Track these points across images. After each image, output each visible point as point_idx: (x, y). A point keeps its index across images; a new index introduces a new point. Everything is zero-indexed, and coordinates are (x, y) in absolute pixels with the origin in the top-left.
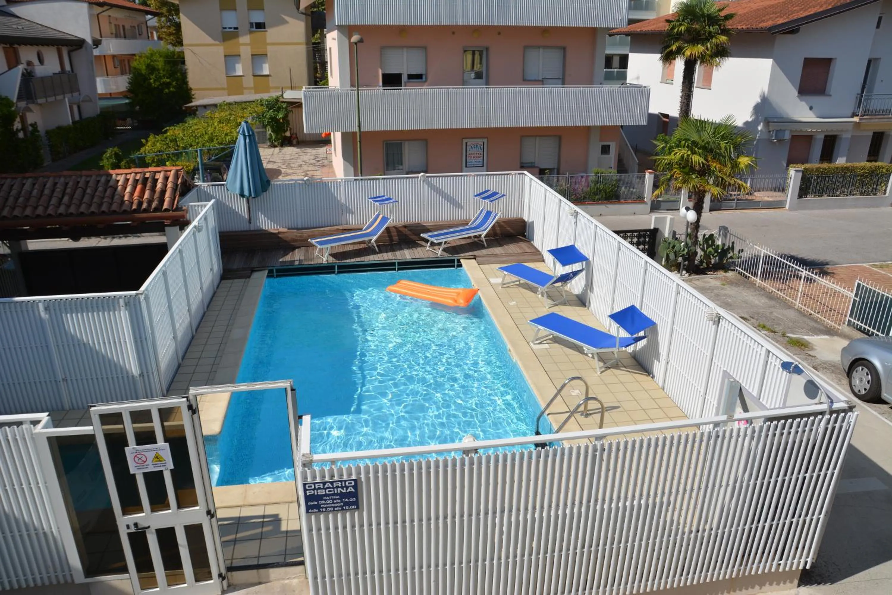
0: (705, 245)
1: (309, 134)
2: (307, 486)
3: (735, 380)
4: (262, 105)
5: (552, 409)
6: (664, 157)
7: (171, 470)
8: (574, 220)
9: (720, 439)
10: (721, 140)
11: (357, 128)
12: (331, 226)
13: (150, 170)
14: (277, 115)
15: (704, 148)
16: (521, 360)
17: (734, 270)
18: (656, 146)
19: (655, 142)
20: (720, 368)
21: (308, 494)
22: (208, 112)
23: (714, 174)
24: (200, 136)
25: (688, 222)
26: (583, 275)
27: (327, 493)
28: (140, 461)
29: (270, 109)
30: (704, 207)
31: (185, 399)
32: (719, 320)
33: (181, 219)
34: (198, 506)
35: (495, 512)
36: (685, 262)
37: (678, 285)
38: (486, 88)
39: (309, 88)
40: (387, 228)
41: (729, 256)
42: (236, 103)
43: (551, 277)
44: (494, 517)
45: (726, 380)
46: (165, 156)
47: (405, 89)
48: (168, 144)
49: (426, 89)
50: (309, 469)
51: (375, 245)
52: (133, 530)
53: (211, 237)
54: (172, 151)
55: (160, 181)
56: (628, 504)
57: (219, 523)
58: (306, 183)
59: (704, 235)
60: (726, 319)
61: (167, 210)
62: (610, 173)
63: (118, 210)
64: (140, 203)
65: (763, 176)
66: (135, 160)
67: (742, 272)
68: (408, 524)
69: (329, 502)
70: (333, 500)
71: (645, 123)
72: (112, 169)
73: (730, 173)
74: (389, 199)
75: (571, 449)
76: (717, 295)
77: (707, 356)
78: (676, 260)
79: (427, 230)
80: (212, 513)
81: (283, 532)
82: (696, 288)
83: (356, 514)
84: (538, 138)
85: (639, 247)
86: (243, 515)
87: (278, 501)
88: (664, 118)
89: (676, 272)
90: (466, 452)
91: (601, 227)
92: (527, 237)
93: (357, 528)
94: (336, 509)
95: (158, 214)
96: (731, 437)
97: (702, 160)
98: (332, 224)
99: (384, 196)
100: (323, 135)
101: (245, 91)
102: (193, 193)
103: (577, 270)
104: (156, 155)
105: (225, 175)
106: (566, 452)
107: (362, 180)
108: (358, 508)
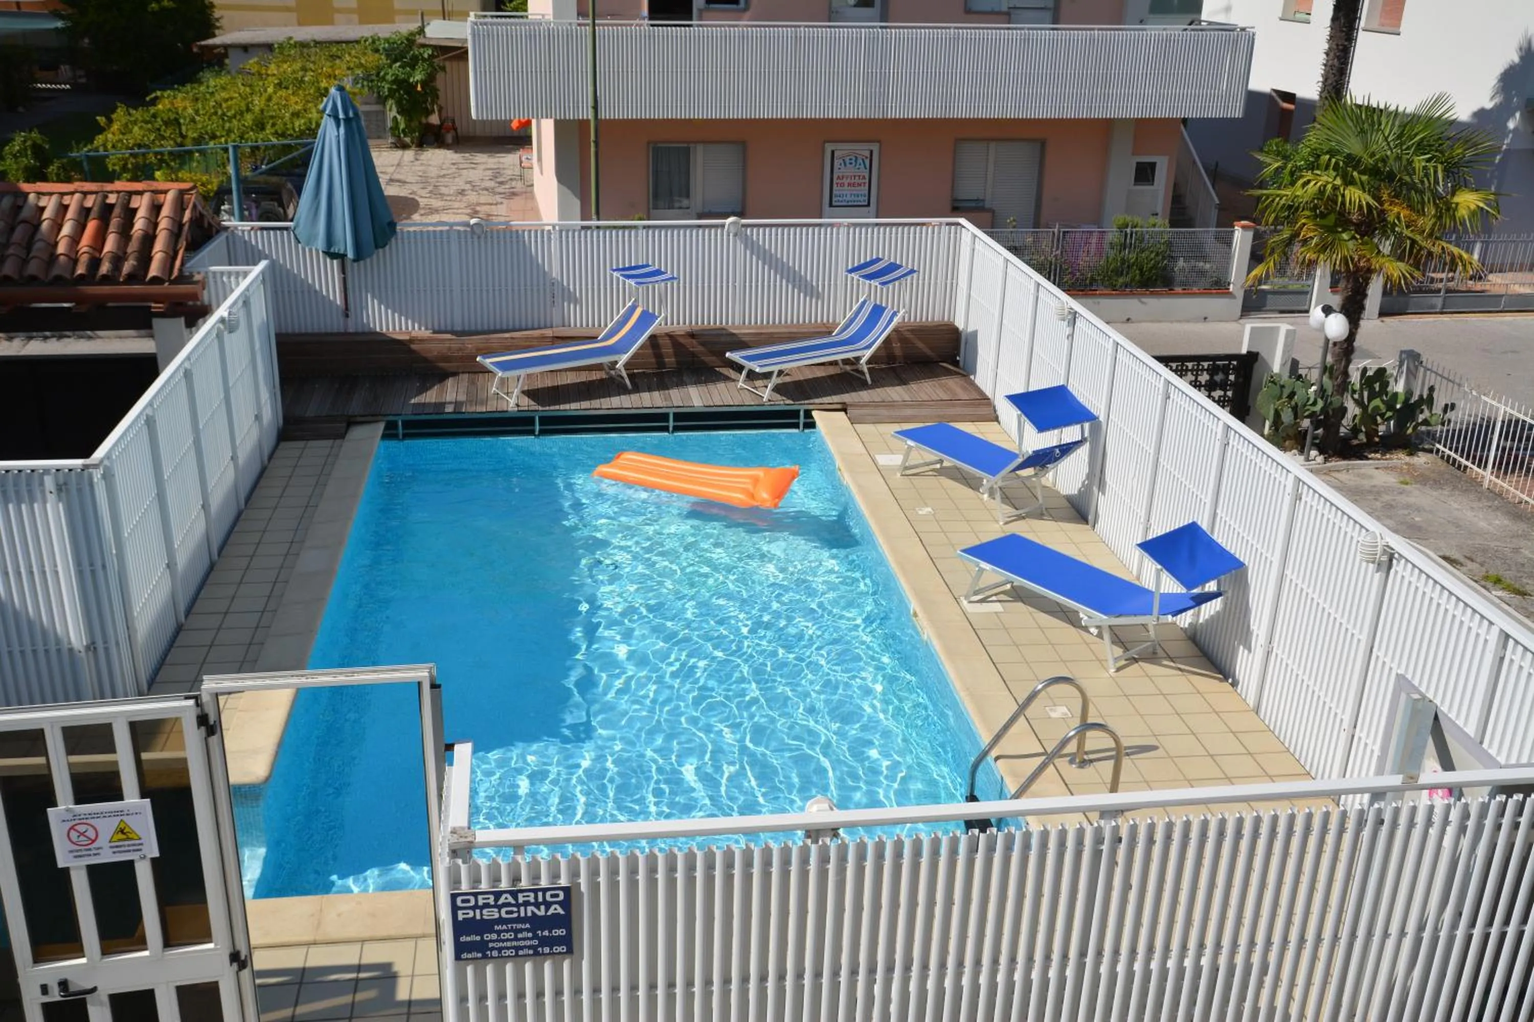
0: (1366, 394)
1: (483, 122)
2: (459, 900)
3: (1424, 697)
4: (377, 51)
5: (1005, 746)
6: (1279, 192)
7: (154, 861)
8: (1068, 331)
9: (1385, 829)
10: (1415, 153)
11: (591, 111)
12: (526, 330)
13: (119, 189)
14: (410, 75)
15: (1374, 172)
16: (940, 637)
17: (1431, 451)
18: (1262, 165)
19: (1261, 157)
20: (1391, 669)
21: (461, 917)
22: (251, 61)
23: (1393, 231)
24: (234, 116)
25: (1327, 340)
26: (1082, 454)
27: (504, 915)
28: (82, 838)
29: (395, 61)
30: (1367, 307)
31: (191, 702)
32: (1391, 560)
33: (191, 303)
34: (211, 942)
35: (872, 971)
36: (1316, 429)
37: (1298, 480)
38: (881, 27)
39: (485, 16)
40: (653, 338)
41: (1421, 418)
42: (317, 43)
43: (1013, 456)
44: (871, 982)
45: (1403, 696)
46: (152, 159)
47: (699, 26)
48: (159, 130)
49: (747, 26)
50: (464, 862)
51: (624, 374)
52: (55, 996)
53: (257, 346)
54: (169, 146)
55: (141, 213)
56: (1171, 964)
57: (258, 981)
58: (473, 232)
59: (1365, 370)
60: (1407, 560)
61: (156, 280)
62: (1154, 226)
63: (41, 276)
64: (95, 263)
65: (1514, 237)
66: (81, 162)
67: (1449, 456)
68: (679, 990)
69: (507, 936)
70: (517, 931)
71: (1237, 112)
72: (27, 181)
73: (1432, 229)
74: (658, 272)
75: (1045, 835)
76: (1389, 506)
77: (1359, 640)
78: (1297, 425)
79: (739, 344)
80: (243, 958)
81: (402, 1003)
82: (1341, 489)
83: (566, 965)
84: (992, 145)
85: (1213, 394)
86: (312, 963)
87: (392, 932)
88: (1284, 101)
89: (1295, 451)
90: (813, 833)
91: (1126, 346)
92: (961, 364)
93: (566, 998)
94: (521, 953)
95: (137, 288)
96: (1411, 824)
97: (1366, 198)
98: (530, 326)
99: (647, 266)
100: (515, 125)
101: (337, 16)
102: (217, 244)
103: (1069, 441)
104: (131, 154)
105: (291, 207)
106: (1035, 842)
107: (598, 227)
108: (570, 951)
